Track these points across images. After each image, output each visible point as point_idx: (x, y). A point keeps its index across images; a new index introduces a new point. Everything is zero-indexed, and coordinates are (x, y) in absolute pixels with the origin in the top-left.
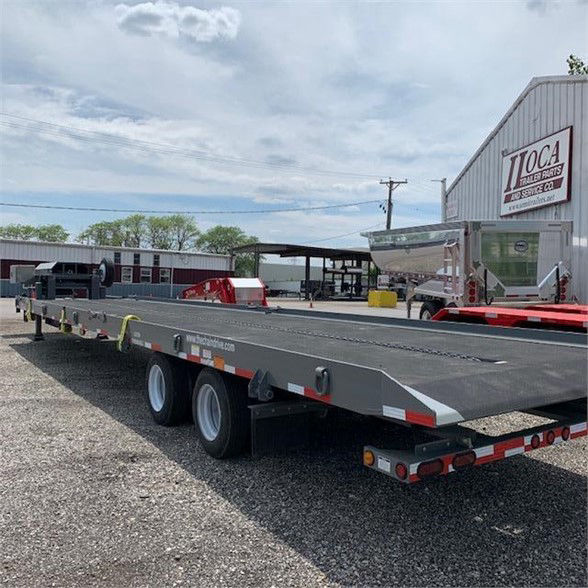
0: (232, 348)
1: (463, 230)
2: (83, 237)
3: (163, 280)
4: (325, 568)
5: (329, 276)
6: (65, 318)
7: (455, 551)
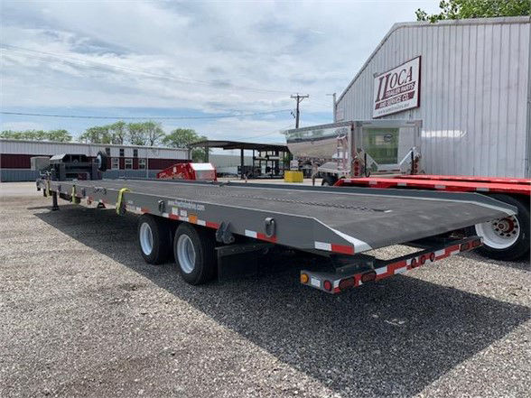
0: (202, 208)
1: (350, 127)
2: (82, 138)
3: (141, 167)
4: (277, 354)
5: (257, 162)
6: (75, 192)
7: (362, 338)
